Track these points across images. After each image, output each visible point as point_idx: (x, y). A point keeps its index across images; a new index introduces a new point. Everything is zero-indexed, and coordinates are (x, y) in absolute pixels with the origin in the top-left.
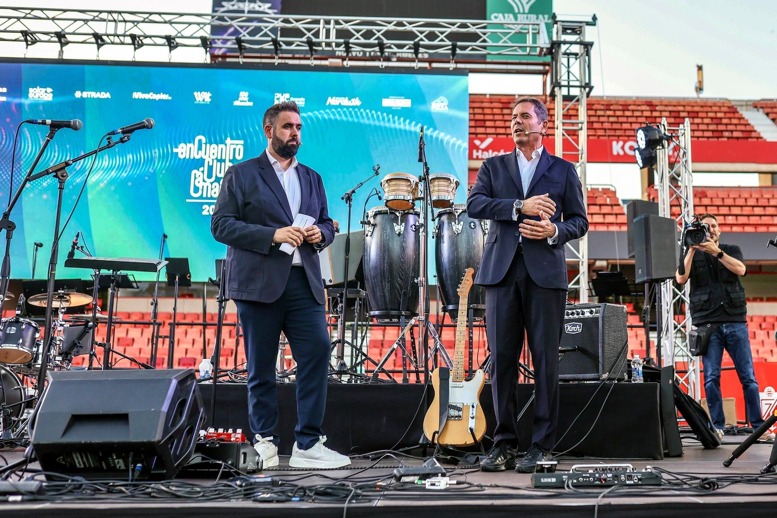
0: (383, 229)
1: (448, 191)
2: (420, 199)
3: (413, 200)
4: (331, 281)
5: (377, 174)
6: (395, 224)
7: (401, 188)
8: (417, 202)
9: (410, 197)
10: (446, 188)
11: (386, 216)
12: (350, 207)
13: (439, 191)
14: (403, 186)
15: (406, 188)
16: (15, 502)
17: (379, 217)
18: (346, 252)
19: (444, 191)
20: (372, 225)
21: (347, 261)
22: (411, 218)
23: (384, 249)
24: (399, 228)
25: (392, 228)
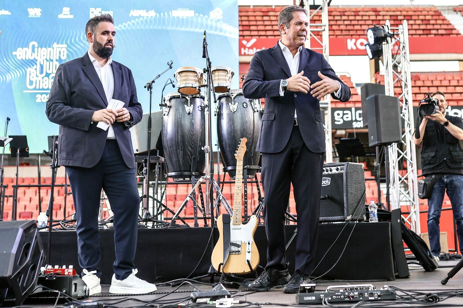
0: (177, 110)
1: (225, 80)
2: (204, 86)
3: (199, 87)
4: (137, 150)
5: (171, 67)
6: (186, 106)
7: (190, 78)
8: (202, 89)
9: (197, 85)
10: (224, 78)
11: (179, 100)
12: (151, 93)
13: (219, 79)
14: (191, 76)
15: (193, 78)
17: (173, 101)
18: (149, 128)
19: (223, 79)
20: (168, 107)
21: (149, 134)
22: (198, 101)
23: (178, 125)
24: (189, 108)
25: (184, 109)
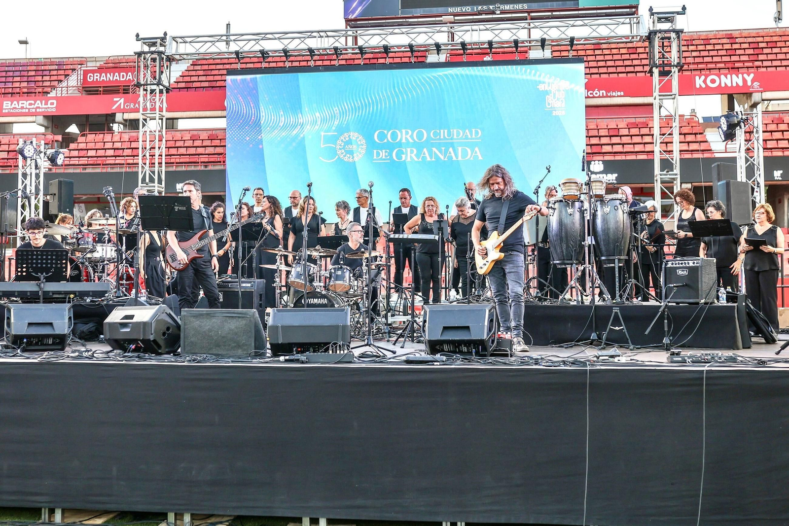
0: (560, 212)
1: (601, 189)
2: (584, 194)
3: (580, 195)
4: (528, 243)
5: (549, 171)
6: (568, 208)
7: (572, 188)
8: (582, 195)
9: (578, 193)
10: (600, 187)
11: (562, 203)
12: (538, 197)
13: (596, 189)
14: (573, 186)
15: (576, 188)
16: (437, 365)
17: (557, 204)
18: (537, 224)
19: (599, 189)
20: (553, 209)
21: (537, 230)
22: (577, 204)
23: (561, 223)
24: (570, 211)
25: (566, 211)
